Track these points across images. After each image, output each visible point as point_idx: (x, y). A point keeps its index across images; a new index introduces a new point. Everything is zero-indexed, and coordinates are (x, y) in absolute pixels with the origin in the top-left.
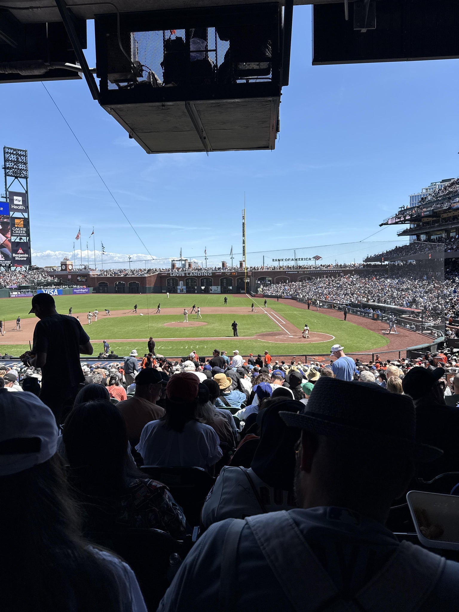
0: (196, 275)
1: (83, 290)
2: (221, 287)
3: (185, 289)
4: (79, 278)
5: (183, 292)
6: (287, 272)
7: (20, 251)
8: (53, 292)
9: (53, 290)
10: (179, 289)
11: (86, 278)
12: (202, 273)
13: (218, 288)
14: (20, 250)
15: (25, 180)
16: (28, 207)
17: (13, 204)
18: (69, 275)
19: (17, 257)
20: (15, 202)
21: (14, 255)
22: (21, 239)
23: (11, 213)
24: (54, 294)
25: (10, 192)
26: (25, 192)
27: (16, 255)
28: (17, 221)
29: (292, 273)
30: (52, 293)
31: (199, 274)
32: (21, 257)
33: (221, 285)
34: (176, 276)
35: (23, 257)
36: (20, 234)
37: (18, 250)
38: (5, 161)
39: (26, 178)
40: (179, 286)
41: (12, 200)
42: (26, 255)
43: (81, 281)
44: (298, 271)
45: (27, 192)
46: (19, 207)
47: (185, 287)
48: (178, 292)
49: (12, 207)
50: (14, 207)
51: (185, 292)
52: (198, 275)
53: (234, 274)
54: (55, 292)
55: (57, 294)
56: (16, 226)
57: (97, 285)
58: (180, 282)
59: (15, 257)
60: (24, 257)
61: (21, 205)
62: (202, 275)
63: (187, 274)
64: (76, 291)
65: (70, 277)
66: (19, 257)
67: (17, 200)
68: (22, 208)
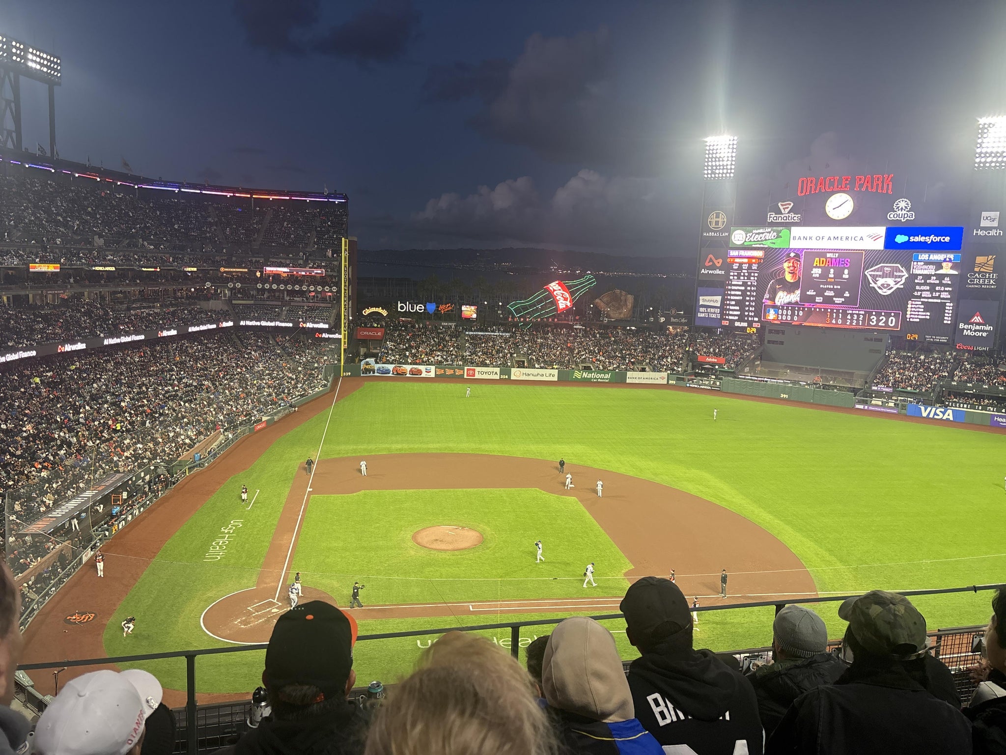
7: (977, 319)
8: (944, 413)
9: (943, 410)
14: (976, 317)
17: (979, 227)
19: (967, 330)
20: (984, 223)
21: (961, 326)
24: (944, 418)
27: (966, 327)
28: (979, 260)
30: (941, 415)
32: (975, 331)
35: (980, 331)
36: (981, 285)
37: (973, 317)
41: (977, 220)
42: (988, 328)
46: (989, 233)
49: (975, 232)
50: (979, 232)
54: (947, 414)
55: (951, 418)
56: (976, 269)
59: (964, 329)
60: (984, 331)
61: (995, 228)
64: (1000, 419)
66: (971, 331)
67: (989, 218)
68: (996, 233)
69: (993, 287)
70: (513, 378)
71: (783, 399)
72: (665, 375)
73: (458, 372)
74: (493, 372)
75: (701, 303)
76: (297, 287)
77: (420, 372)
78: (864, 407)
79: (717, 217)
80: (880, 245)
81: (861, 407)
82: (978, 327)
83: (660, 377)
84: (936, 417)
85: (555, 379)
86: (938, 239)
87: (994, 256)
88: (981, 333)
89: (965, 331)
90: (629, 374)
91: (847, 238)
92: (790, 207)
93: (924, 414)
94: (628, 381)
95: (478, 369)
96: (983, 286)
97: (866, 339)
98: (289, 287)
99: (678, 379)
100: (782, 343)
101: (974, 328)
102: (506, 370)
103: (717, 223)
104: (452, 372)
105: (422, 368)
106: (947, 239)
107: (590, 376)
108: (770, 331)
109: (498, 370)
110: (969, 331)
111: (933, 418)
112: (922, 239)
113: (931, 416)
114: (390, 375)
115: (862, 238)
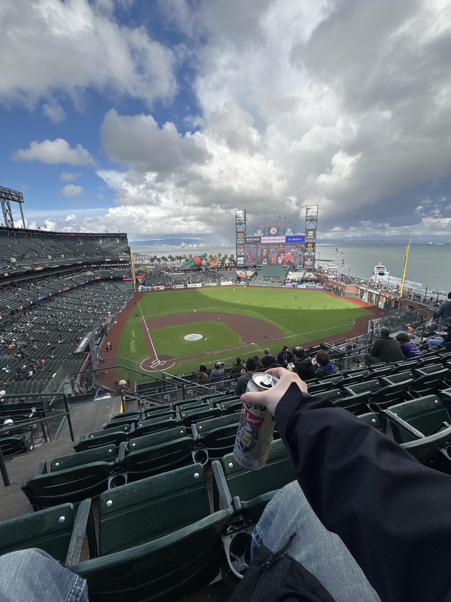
1: (321, 287)
2: (384, 305)
4: (325, 279)
5: (365, 300)
7: (309, 260)
10: (363, 298)
13: (382, 304)
15: (316, 222)
16: (316, 236)
19: (307, 263)
20: (309, 235)
21: (305, 262)
22: (309, 254)
23: (306, 241)
25: (307, 230)
26: (315, 228)
28: (309, 245)
32: (309, 263)
38: (307, 213)
39: (316, 220)
40: (364, 296)
41: (307, 234)
42: (312, 262)
45: (316, 228)
47: (366, 298)
48: (363, 300)
49: (307, 237)
52: (372, 292)
55: (305, 287)
56: (308, 247)
61: (312, 236)
63: (367, 289)
65: (322, 277)
67: (310, 233)
70: (188, 287)
71: (264, 286)
72: (232, 282)
73: (171, 287)
74: (182, 286)
75: (238, 260)
76: (115, 265)
77: (159, 288)
79: (241, 234)
80: (284, 241)
83: (230, 283)
85: (201, 286)
86: (299, 239)
90: (222, 283)
91: (276, 240)
92: (260, 231)
93: (299, 287)
94: (222, 285)
95: (177, 285)
96: (310, 251)
97: (283, 267)
98: (113, 265)
99: (235, 283)
100: (261, 270)
102: (186, 285)
103: (241, 236)
104: (169, 287)
105: (160, 287)
106: (301, 239)
107: (211, 284)
108: (258, 267)
109: (183, 285)
112: (294, 239)
114: (150, 290)
115: (280, 240)
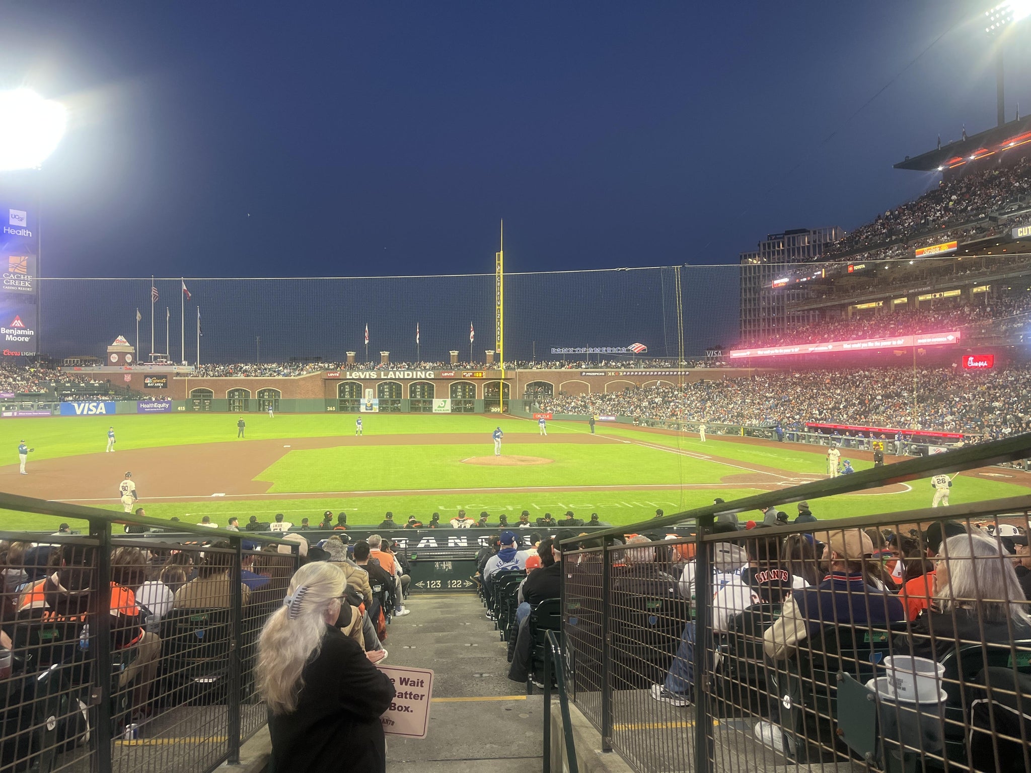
0: (402, 377)
1: (160, 406)
2: (452, 401)
3: (376, 405)
4: (148, 381)
5: (372, 409)
6: (584, 374)
7: (18, 323)
8: (96, 407)
9: (95, 405)
10: (362, 404)
11: (164, 380)
12: (415, 373)
13: (445, 402)
14: (16, 321)
17: (8, 225)
18: (126, 374)
19: (9, 335)
20: (13, 222)
21: (3, 330)
24: (98, 413)
27: (8, 331)
29: (594, 374)
30: (94, 409)
31: (408, 375)
32: (17, 336)
33: (452, 397)
34: (359, 379)
35: (22, 336)
36: (18, 286)
37: (12, 322)
40: (364, 398)
42: (31, 333)
43: (154, 387)
44: (605, 372)
46: (19, 233)
47: (376, 401)
48: (363, 409)
49: (5, 230)
50: (9, 230)
51: (377, 411)
52: (406, 377)
53: (480, 375)
54: (99, 408)
55: (104, 412)
56: (11, 270)
57: (189, 395)
58: (367, 390)
59: (6, 334)
60: (26, 336)
61: (23, 228)
62: (415, 377)
63: (382, 373)
64: (144, 406)
65: (128, 378)
66: (13, 335)
67: (17, 217)
68: (26, 234)
69: (28, 289)
78: (13, 414)
81: (9, 414)
82: (20, 332)
84: (90, 413)
87: (27, 258)
88: (23, 338)
89: (7, 336)
93: (79, 412)
96: (19, 288)
101: (15, 332)
110: (11, 336)
111: (88, 414)
113: (85, 412)
